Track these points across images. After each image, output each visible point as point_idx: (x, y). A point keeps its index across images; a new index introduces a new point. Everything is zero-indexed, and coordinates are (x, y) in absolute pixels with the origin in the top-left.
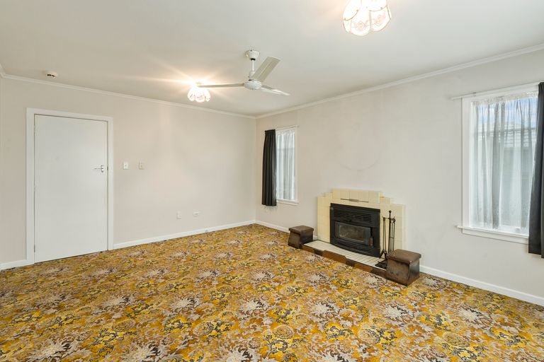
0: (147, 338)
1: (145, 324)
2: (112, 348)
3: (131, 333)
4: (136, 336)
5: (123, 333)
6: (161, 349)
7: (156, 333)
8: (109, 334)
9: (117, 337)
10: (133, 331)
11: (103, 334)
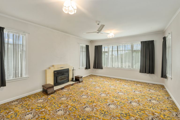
0: (130, 106)
1: (128, 109)
2: (139, 109)
3: (133, 109)
4: (132, 108)
5: (135, 111)
6: (129, 102)
7: (127, 105)
8: (139, 113)
9: (137, 111)
10: (132, 109)
11: (140, 115)
